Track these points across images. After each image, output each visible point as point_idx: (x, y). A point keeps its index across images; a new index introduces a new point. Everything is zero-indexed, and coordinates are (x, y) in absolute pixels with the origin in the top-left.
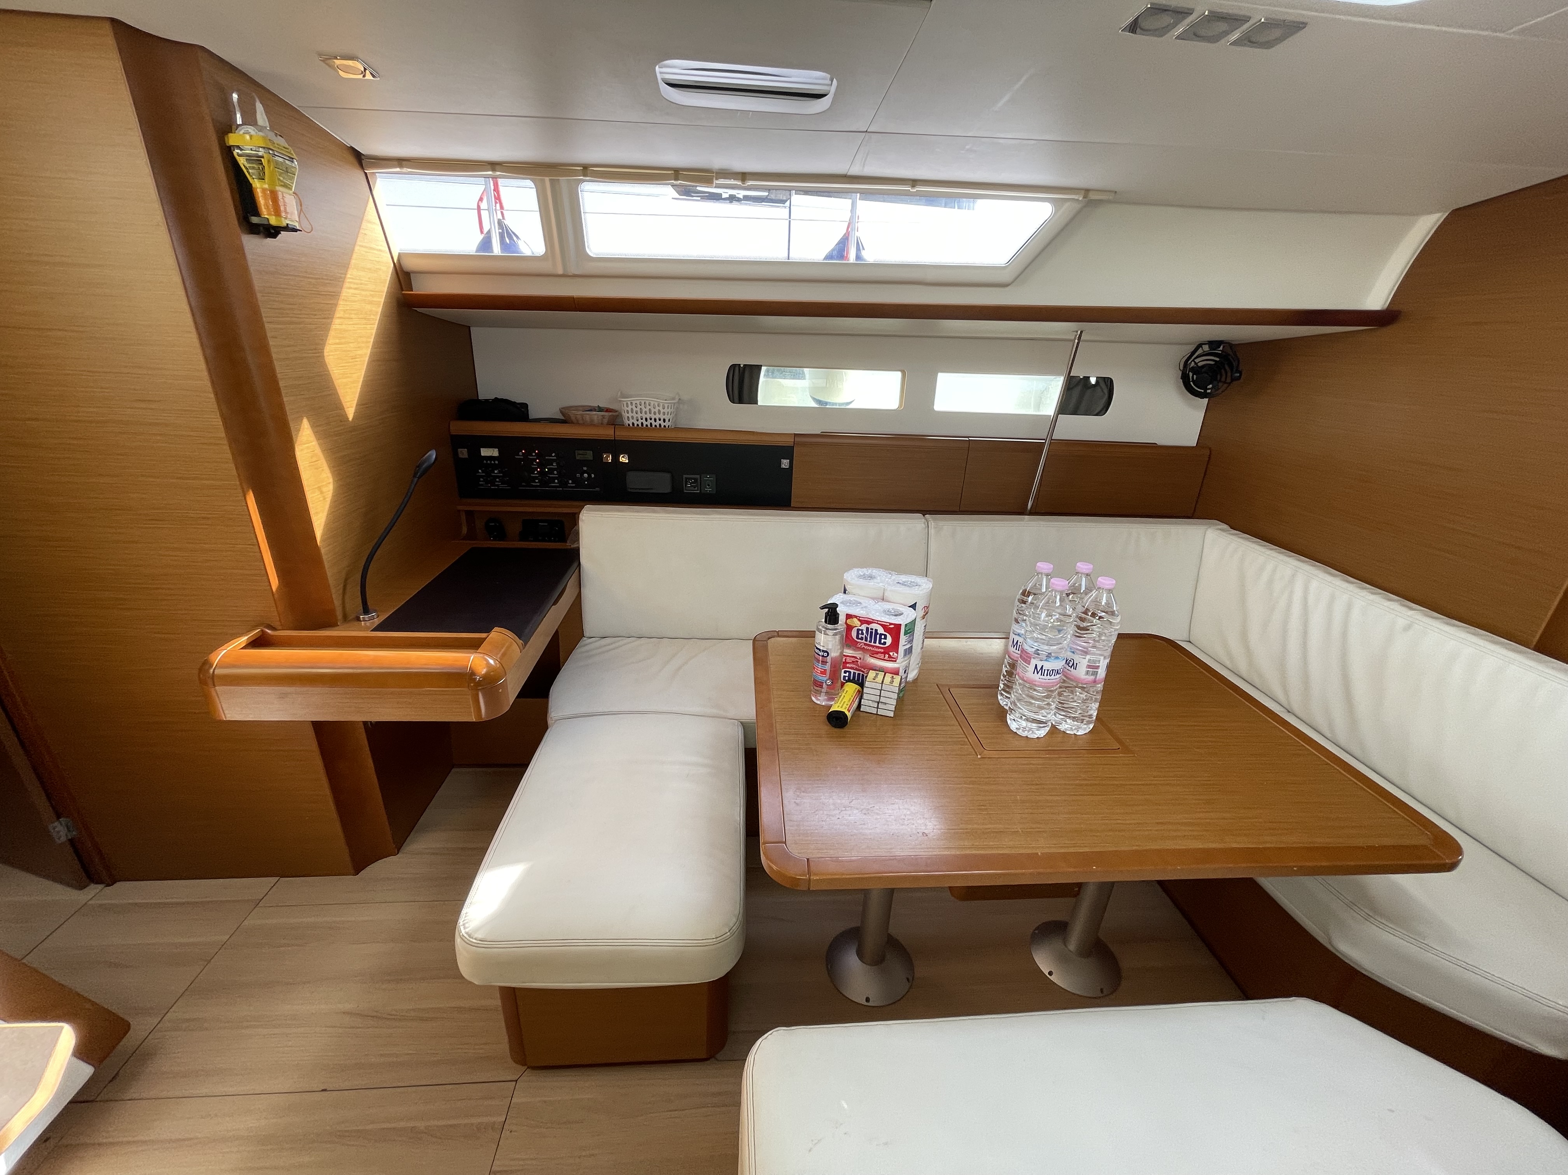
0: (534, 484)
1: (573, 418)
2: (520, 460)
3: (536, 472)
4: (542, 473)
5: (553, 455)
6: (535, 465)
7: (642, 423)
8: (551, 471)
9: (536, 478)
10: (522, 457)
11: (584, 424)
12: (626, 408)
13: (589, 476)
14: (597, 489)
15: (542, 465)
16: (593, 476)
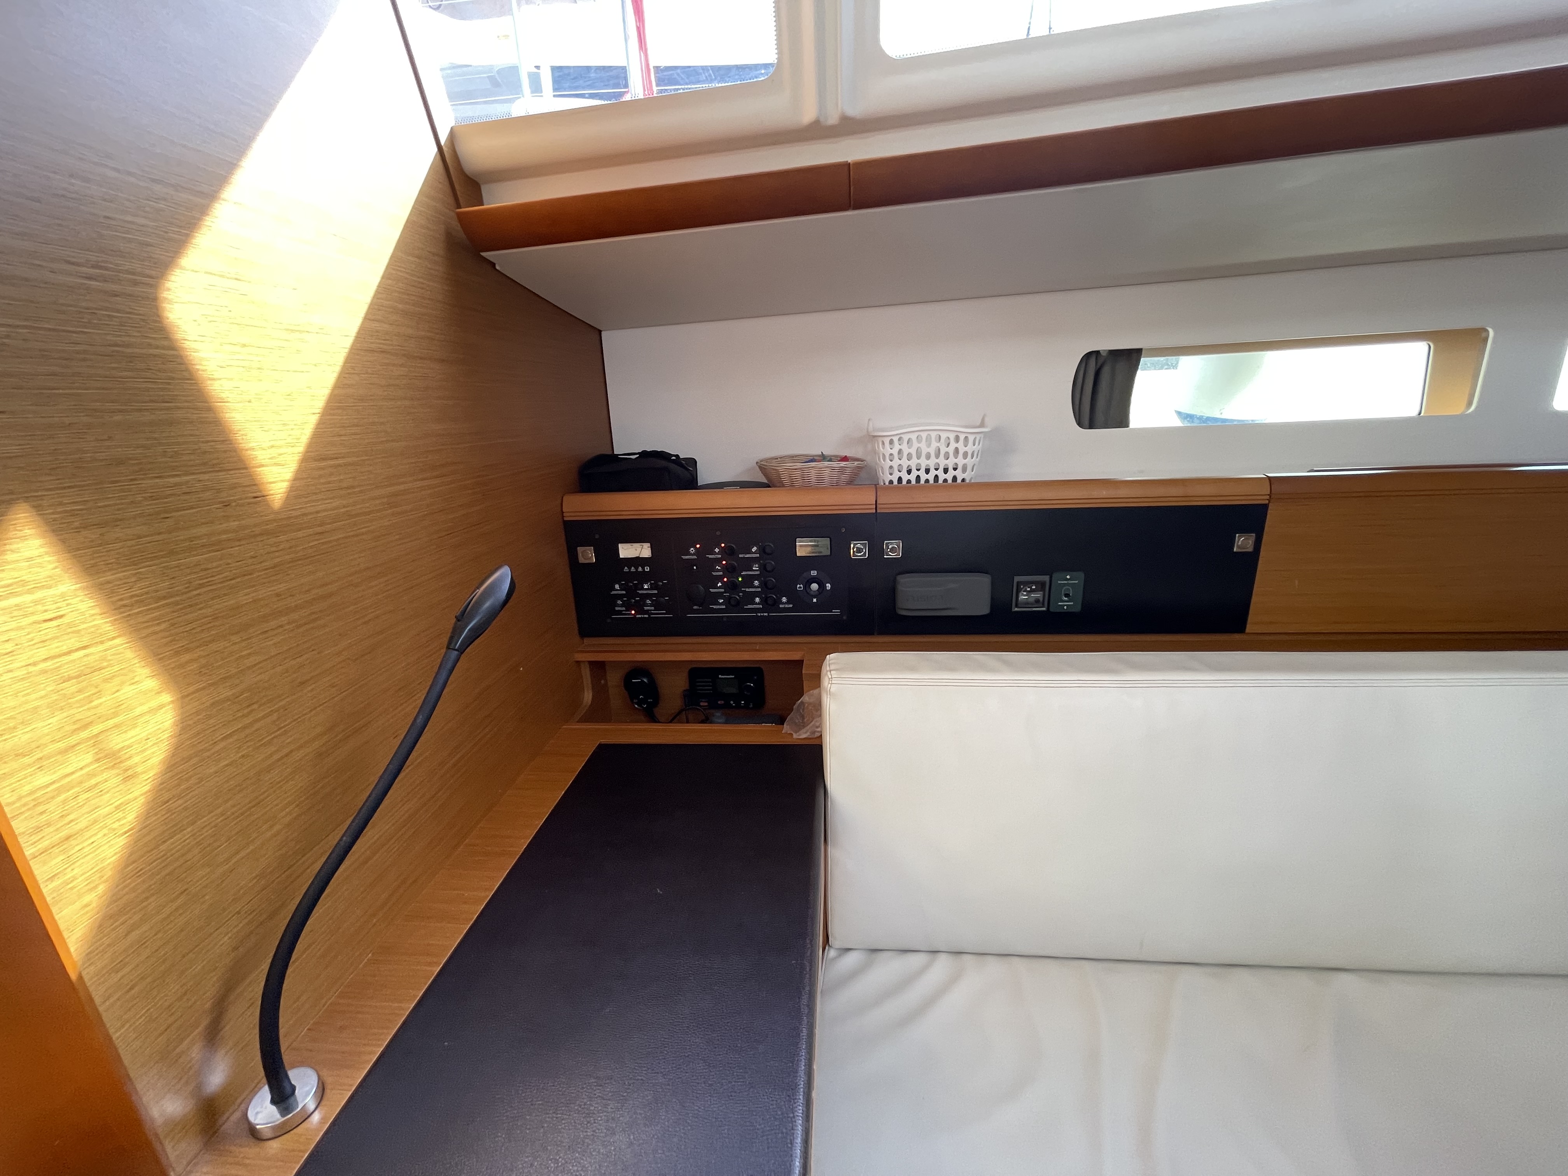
0: (714, 607)
1: (786, 480)
2: (691, 562)
3: (720, 584)
4: (732, 587)
5: (754, 549)
6: (718, 571)
7: (918, 477)
8: (748, 581)
9: (720, 595)
10: (695, 557)
11: (807, 487)
12: (887, 450)
13: (822, 586)
14: (836, 612)
15: (730, 570)
16: (828, 586)
